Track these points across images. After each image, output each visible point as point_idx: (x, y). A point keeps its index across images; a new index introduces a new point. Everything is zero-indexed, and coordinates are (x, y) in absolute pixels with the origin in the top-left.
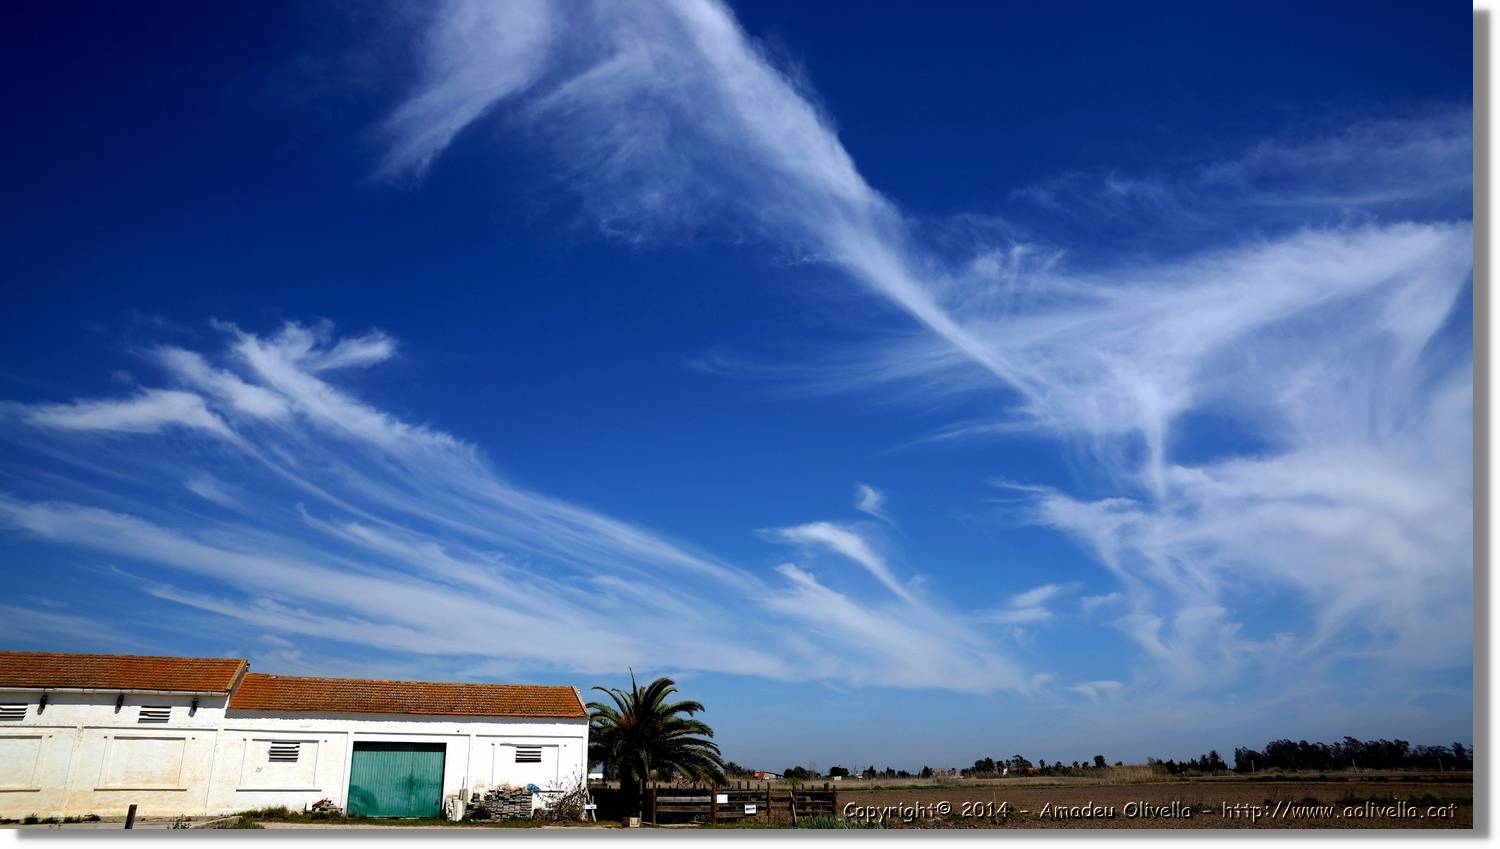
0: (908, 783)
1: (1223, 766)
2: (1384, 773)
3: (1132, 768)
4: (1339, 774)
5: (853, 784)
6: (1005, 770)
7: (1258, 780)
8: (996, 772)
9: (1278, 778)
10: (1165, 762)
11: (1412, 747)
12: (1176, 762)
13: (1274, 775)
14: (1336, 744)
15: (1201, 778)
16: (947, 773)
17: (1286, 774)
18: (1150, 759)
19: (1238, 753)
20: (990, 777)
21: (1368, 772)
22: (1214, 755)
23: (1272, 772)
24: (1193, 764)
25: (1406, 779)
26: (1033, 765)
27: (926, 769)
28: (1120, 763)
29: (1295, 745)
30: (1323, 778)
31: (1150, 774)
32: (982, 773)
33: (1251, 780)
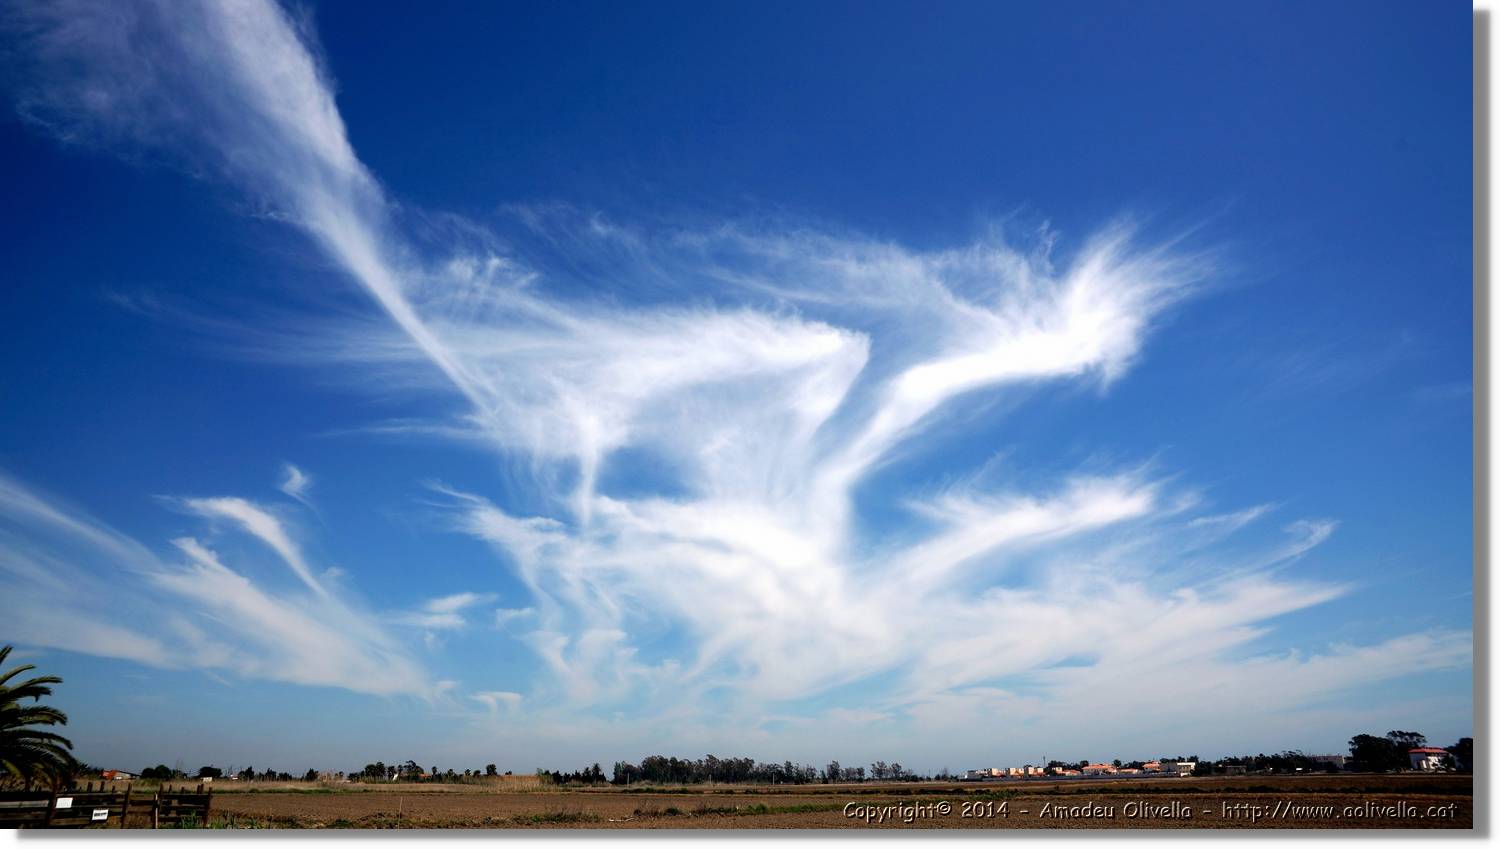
0: (289, 786)
1: (602, 778)
2: (731, 786)
3: (521, 778)
4: (698, 787)
5: (227, 787)
6: (396, 776)
7: (630, 792)
8: (387, 778)
9: (648, 791)
10: (551, 773)
11: (756, 765)
12: (562, 774)
13: (644, 788)
14: (700, 761)
15: (582, 789)
16: (333, 777)
17: (656, 787)
18: (539, 770)
19: (617, 766)
20: (380, 783)
21: (721, 786)
22: (597, 768)
23: (644, 785)
24: (577, 776)
25: (747, 792)
26: (425, 772)
27: (311, 771)
28: (510, 773)
29: (666, 761)
30: (684, 791)
31: (537, 784)
32: (372, 778)
33: (625, 791)
